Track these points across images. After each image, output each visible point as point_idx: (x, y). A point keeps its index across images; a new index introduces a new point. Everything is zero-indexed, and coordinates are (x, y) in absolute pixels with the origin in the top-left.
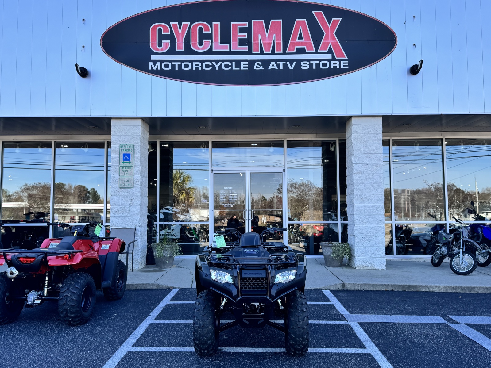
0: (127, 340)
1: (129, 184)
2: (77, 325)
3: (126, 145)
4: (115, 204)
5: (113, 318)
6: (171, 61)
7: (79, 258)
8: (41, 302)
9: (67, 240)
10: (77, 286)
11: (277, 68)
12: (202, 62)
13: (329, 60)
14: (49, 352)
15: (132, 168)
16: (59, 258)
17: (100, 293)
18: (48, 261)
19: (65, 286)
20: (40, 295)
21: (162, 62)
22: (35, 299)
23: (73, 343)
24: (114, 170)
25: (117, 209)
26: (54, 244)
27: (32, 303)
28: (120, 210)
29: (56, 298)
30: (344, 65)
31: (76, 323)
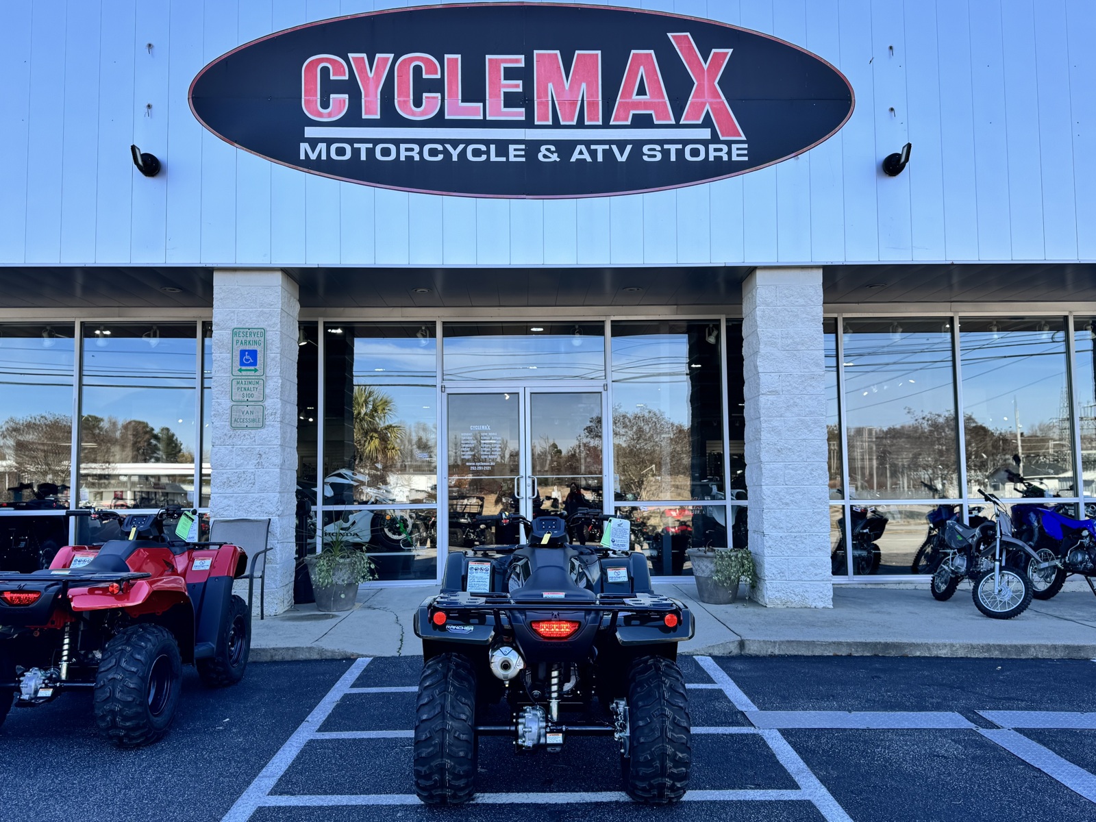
0: (256, 779)
1: (253, 420)
2: (138, 746)
3: (248, 331)
4: (221, 465)
5: (221, 728)
6: (351, 141)
7: (142, 593)
8: (53, 694)
9: (114, 548)
10: (138, 657)
11: (589, 159)
12: (422, 143)
13: (705, 143)
14: (74, 811)
15: (261, 382)
16: (96, 592)
17: (190, 670)
18: (71, 600)
19: (109, 657)
20: (50, 678)
21: (329, 142)
22: (39, 686)
23: (130, 788)
24: (220, 388)
25: (225, 476)
26: (83, 558)
27: (32, 696)
28: (234, 478)
29: (89, 685)
30: (738, 153)
31: (134, 742)
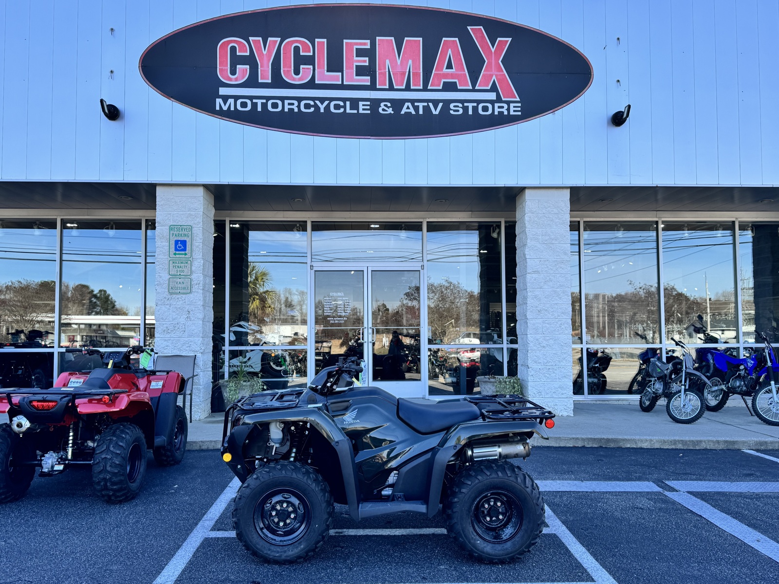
0: (201, 522)
1: (184, 288)
2: (120, 502)
3: (180, 227)
4: (162, 319)
5: (173, 491)
6: (251, 98)
7: (123, 403)
8: (64, 469)
9: (98, 374)
10: (121, 444)
11: (413, 113)
12: (299, 99)
13: (492, 102)
15: (189, 262)
16: (93, 402)
17: (150, 454)
18: (77, 407)
19: (102, 444)
20: (61, 458)
21: (236, 98)
22: (54, 464)
23: (120, 527)
24: (161, 266)
25: (165, 326)
26: (76, 380)
27: (50, 469)
28: (171, 327)
29: (87, 462)
30: (514, 110)
31: (118, 499)
